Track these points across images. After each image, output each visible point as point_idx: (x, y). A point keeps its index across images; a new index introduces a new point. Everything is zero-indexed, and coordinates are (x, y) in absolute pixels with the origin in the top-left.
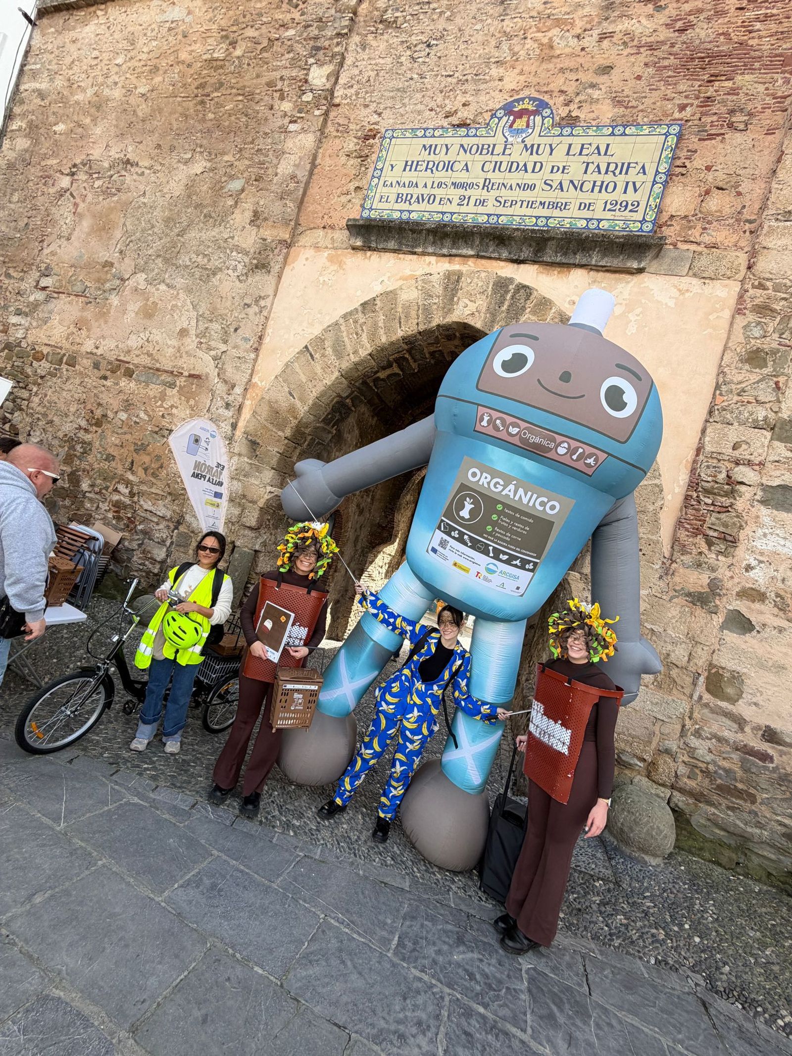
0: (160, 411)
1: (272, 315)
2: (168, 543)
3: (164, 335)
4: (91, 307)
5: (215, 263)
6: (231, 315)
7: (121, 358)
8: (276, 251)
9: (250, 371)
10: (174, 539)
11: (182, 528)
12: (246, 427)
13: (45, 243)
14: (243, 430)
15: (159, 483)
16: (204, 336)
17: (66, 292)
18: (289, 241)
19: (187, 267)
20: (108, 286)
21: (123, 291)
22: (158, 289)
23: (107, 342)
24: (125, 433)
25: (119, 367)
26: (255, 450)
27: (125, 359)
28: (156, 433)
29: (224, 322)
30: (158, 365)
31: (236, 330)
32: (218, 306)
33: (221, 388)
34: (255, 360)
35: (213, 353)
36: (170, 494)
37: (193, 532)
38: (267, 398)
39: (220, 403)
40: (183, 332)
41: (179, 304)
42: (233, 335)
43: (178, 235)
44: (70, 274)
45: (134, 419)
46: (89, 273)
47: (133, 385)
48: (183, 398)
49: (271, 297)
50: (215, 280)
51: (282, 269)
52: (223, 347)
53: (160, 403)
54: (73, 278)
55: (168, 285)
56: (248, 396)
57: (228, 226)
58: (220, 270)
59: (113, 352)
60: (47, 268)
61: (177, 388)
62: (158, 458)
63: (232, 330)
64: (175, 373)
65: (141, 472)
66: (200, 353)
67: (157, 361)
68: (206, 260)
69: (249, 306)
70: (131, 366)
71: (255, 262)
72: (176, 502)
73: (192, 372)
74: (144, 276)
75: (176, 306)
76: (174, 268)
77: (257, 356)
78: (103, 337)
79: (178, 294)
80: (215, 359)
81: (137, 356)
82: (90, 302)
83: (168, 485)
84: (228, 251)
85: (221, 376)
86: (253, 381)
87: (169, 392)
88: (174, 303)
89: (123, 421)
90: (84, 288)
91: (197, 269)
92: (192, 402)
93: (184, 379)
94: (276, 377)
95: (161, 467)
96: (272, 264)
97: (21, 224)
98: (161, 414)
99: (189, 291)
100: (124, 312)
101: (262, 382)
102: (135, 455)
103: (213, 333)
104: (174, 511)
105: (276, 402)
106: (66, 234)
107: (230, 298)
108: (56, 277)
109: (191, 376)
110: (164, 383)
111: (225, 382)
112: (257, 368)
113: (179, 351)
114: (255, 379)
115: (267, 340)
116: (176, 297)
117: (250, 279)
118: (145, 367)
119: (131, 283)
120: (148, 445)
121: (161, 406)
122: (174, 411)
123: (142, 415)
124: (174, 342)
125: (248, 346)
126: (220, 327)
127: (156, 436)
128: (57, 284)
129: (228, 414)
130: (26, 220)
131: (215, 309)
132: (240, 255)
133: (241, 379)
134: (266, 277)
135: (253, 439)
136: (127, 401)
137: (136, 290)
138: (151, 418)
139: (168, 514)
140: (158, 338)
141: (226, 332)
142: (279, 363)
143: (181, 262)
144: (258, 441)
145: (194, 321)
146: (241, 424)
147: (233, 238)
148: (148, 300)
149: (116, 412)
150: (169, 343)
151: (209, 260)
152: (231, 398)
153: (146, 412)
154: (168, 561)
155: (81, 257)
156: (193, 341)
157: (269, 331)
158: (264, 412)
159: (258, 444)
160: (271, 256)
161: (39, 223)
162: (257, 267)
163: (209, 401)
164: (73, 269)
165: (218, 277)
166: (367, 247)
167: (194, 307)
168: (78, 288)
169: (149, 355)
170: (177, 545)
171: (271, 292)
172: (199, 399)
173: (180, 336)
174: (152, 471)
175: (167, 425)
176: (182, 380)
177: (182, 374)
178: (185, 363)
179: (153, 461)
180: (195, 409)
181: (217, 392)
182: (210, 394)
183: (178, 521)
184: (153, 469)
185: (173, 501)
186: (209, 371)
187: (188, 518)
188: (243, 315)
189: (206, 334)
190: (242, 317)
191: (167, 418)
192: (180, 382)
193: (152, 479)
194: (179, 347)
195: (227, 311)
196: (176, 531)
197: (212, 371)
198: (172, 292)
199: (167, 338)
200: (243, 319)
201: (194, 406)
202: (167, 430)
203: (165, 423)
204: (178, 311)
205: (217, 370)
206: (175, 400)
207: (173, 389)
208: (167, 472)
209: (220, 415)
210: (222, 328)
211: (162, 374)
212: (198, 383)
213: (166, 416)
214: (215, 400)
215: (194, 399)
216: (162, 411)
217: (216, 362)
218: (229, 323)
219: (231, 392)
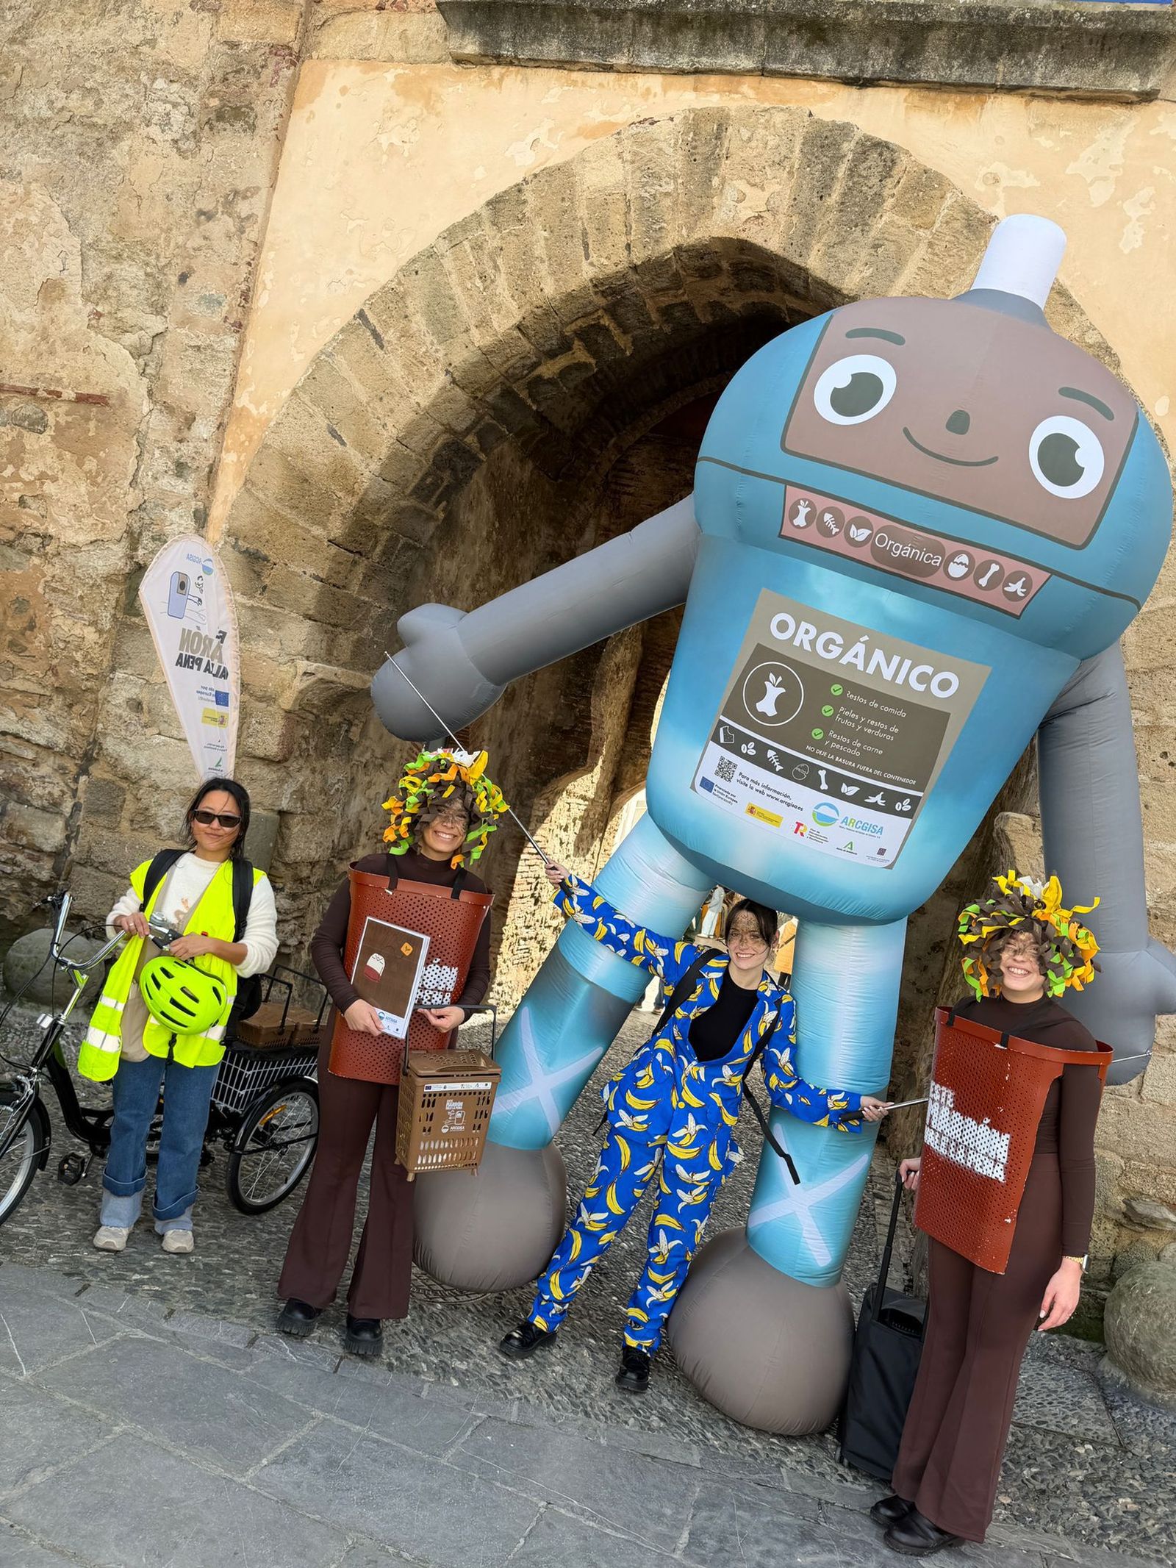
0: (13, 490)
1: (269, 237)
2: (67, 807)
3: (4, 298)
5: (114, 108)
6: (168, 240)
8: (267, 74)
9: (228, 380)
10: (82, 797)
11: (97, 771)
12: (231, 518)
14: (224, 526)
15: (28, 666)
16: (105, 297)
18: (296, 48)
19: (44, 122)
26: (259, 575)
28: (10, 544)
29: (152, 260)
31: (183, 278)
32: (133, 220)
33: (159, 426)
34: (239, 352)
35: (130, 339)
36: (58, 690)
37: (126, 778)
38: (276, 445)
39: (160, 462)
40: (51, 291)
41: (34, 219)
42: (177, 293)
43: (12, 41)
48: (68, 455)
49: (264, 193)
50: (119, 154)
51: (285, 118)
52: (156, 324)
53: (9, 470)
56: (228, 442)
57: (138, 12)
58: (129, 126)
61: (50, 432)
62: (21, 605)
63: (174, 279)
64: (41, 394)
66: (99, 342)
68: (89, 103)
69: (209, 216)
71: (214, 102)
72: (75, 708)
73: (85, 390)
75: (26, 223)
76: (11, 126)
77: (242, 342)
79: (28, 193)
80: (137, 353)
83: (53, 669)
84: (144, 78)
85: (157, 396)
86: (239, 403)
87: (31, 441)
88: (21, 216)
91: (69, 128)
92: (91, 464)
93: (65, 407)
94: (294, 393)
95: (31, 627)
96: (258, 108)
98: (16, 496)
99: (56, 184)
101: (258, 405)
103: (124, 287)
104: (73, 731)
105: (300, 454)
107: (161, 198)
109: (81, 399)
110: (16, 421)
111: (169, 409)
112: (246, 370)
113: (45, 338)
114: (242, 400)
115: (262, 300)
116: (25, 202)
117: (206, 148)
121: (15, 477)
122: (49, 488)
124: (29, 316)
125: (217, 319)
126: (141, 273)
127: (9, 552)
129: (185, 488)
131: (125, 227)
132: (175, 87)
133: (207, 401)
134: (246, 141)
135: (252, 547)
139: (61, 739)
141: (158, 286)
142: (298, 358)
143: (26, 110)
144: (265, 552)
145: (74, 265)
146: (219, 512)
147: (152, 43)
150: (19, 317)
151: (99, 103)
152: (187, 449)
154: (72, 849)
156: (78, 312)
157: (267, 276)
158: (273, 480)
159: (266, 559)
160: (255, 88)
162: (220, 116)
163: (133, 461)
165: (124, 145)
166: (492, 58)
167: (73, 225)
170: (89, 812)
171: (262, 180)
172: (108, 455)
173: (45, 299)
174: (9, 638)
175: (36, 524)
176: (59, 410)
177: (59, 395)
178: (63, 366)
179: (10, 612)
180: (99, 480)
181: (150, 436)
182: (135, 443)
183: (86, 754)
184: (11, 632)
185: (70, 706)
186: (125, 385)
187: (110, 744)
188: (197, 241)
189: (110, 292)
190: (196, 246)
191: (34, 506)
192: (57, 415)
193: (11, 657)
194: (45, 328)
195: (157, 231)
196: (83, 779)
197: (134, 384)
198: (12, 188)
199: (12, 305)
200: (199, 249)
201: (98, 474)
202: (36, 535)
203: (28, 518)
204: (32, 238)
205: (145, 380)
206: (49, 460)
207: (41, 433)
208: (47, 638)
209: (163, 492)
210: (147, 274)
211: (8, 399)
212: (100, 417)
213: (29, 501)
214: (146, 456)
215: (95, 455)
216: (17, 490)
217: (141, 361)
218: (163, 261)
219: (186, 434)
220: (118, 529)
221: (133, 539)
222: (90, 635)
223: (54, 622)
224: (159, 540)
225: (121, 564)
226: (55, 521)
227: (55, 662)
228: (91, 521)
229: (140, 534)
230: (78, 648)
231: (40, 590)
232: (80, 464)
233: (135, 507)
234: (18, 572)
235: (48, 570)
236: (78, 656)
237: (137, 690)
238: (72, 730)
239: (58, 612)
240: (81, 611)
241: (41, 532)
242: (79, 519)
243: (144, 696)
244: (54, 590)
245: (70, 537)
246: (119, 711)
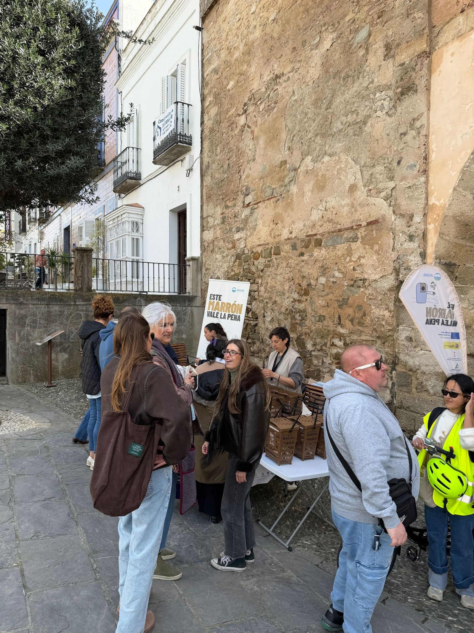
0: (350, 266)
1: (431, 129)
2: (390, 386)
3: (337, 198)
4: (280, 203)
5: (363, 112)
6: (391, 151)
7: (310, 233)
8: (418, 68)
9: (424, 195)
11: (399, 368)
12: (436, 251)
13: (242, 172)
14: (434, 256)
15: (366, 330)
16: (371, 183)
17: (262, 200)
18: (428, 50)
19: (340, 131)
20: (287, 180)
21: (298, 178)
22: (323, 163)
23: (297, 225)
24: (328, 294)
25: (310, 241)
26: (453, 272)
27: (313, 233)
28: (352, 286)
29: (386, 161)
30: (339, 227)
31: (399, 163)
32: (377, 150)
33: (399, 223)
34: (427, 182)
35: (383, 194)
36: (378, 337)
37: (411, 370)
38: (451, 214)
39: (402, 238)
40: (353, 188)
41: (343, 166)
43: (327, 109)
44: (261, 185)
45: (332, 279)
46: (272, 177)
47: (323, 251)
48: (367, 246)
49: (425, 114)
50: (367, 129)
51: (429, 81)
52: (392, 184)
53: (348, 258)
54: (263, 187)
55: (330, 155)
56: (429, 220)
57: (365, 74)
58: (369, 116)
59: (303, 231)
60: (246, 190)
61: (360, 240)
62: (360, 307)
63: (396, 164)
64: (355, 227)
65: (348, 324)
66: (372, 200)
67: (337, 223)
68: (355, 116)
69: (405, 134)
70: (319, 237)
71: (399, 90)
72: (386, 344)
73: (369, 220)
74: (310, 158)
75: (341, 168)
76: (331, 138)
77: (427, 177)
78: (293, 222)
79: (339, 158)
80: (386, 199)
81: (321, 226)
82: (278, 200)
83: (375, 330)
84: (372, 96)
85: (397, 212)
86: (430, 203)
87: (354, 246)
88: (338, 167)
89: (323, 285)
90: (271, 191)
91: (349, 128)
92: (376, 247)
93: (363, 229)
94: (455, 189)
95: (365, 315)
96: (417, 82)
97: (226, 166)
98: (352, 268)
99: (347, 150)
100: (303, 195)
101: (439, 200)
102: (340, 310)
103: (378, 176)
105: (462, 214)
106: (251, 157)
107: (385, 136)
108: (253, 193)
109: (369, 224)
110: (348, 240)
111: (402, 216)
112: (431, 188)
113: (353, 207)
114: (432, 201)
115: (433, 157)
116: (339, 161)
117: (399, 110)
118: (329, 233)
119: (302, 169)
120: (348, 299)
121: (351, 261)
122: (363, 261)
123: (337, 274)
124: (347, 201)
125: (415, 172)
126: (383, 168)
127: (352, 289)
128: (255, 197)
129: (414, 245)
130: (227, 162)
131: (374, 153)
132: (383, 93)
133: (417, 207)
134: (415, 97)
135: (447, 261)
136: (323, 267)
137: (307, 172)
138: (344, 274)
140: (333, 203)
141: (390, 170)
142: (453, 174)
143: (334, 130)
144: (454, 262)
145: (359, 176)
146: (430, 251)
147: (372, 82)
148: (317, 176)
149: (317, 279)
150: (343, 203)
151: (357, 115)
152: (412, 229)
153: (339, 270)
154: (395, 402)
155: (264, 168)
156: (362, 192)
157: (433, 146)
158: (452, 230)
159: (455, 265)
160: (414, 75)
161: (235, 160)
162: (402, 94)
163: (392, 241)
164: (262, 180)
165: (369, 124)
167: (356, 162)
168: (268, 192)
169: (330, 221)
170: (399, 386)
171: (424, 109)
172: (382, 242)
173: (351, 193)
174: (357, 320)
175: (360, 276)
176: (362, 231)
177: (360, 225)
178: (361, 214)
179: (356, 311)
180: (380, 252)
181: (397, 229)
182: (391, 233)
183: (393, 362)
184: (358, 318)
185: (384, 343)
186: (384, 213)
187: (402, 357)
188: (402, 145)
189: (373, 180)
190: (402, 148)
191: (358, 269)
192: (361, 233)
193: (359, 328)
194: (352, 203)
195: (386, 149)
196: (394, 372)
197: (387, 211)
198: (334, 159)
199: (340, 200)
200: (403, 149)
201: (379, 250)
202: (361, 280)
203: (357, 275)
204: (343, 173)
205: (391, 208)
206: (361, 251)
207: (357, 241)
208: (371, 318)
209: (406, 249)
210: (385, 167)
211: (344, 233)
212: (377, 228)
213: (357, 268)
214: (397, 237)
215: (377, 243)
216: (352, 265)
217: (389, 201)
218: (390, 160)
219: (411, 223)
220: (390, 269)
221: (397, 271)
222: (387, 314)
223: (372, 311)
224: (407, 269)
225: (394, 283)
226: (367, 273)
227: (375, 327)
228: (380, 269)
229: (399, 269)
230: (383, 320)
231: (365, 300)
232: (372, 248)
233: (395, 258)
234: (357, 295)
235: (367, 292)
236: (383, 323)
237: (409, 333)
238: (386, 353)
239: (373, 307)
240: (381, 305)
241: (362, 278)
242: (375, 269)
243: (412, 335)
244: (370, 299)
245: (373, 277)
246: (403, 343)
